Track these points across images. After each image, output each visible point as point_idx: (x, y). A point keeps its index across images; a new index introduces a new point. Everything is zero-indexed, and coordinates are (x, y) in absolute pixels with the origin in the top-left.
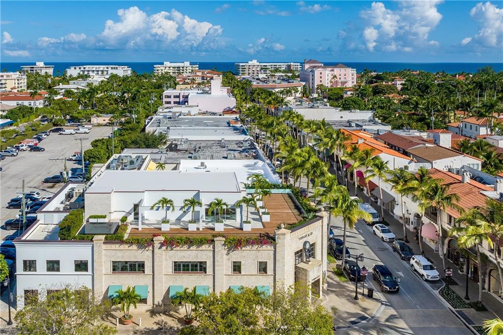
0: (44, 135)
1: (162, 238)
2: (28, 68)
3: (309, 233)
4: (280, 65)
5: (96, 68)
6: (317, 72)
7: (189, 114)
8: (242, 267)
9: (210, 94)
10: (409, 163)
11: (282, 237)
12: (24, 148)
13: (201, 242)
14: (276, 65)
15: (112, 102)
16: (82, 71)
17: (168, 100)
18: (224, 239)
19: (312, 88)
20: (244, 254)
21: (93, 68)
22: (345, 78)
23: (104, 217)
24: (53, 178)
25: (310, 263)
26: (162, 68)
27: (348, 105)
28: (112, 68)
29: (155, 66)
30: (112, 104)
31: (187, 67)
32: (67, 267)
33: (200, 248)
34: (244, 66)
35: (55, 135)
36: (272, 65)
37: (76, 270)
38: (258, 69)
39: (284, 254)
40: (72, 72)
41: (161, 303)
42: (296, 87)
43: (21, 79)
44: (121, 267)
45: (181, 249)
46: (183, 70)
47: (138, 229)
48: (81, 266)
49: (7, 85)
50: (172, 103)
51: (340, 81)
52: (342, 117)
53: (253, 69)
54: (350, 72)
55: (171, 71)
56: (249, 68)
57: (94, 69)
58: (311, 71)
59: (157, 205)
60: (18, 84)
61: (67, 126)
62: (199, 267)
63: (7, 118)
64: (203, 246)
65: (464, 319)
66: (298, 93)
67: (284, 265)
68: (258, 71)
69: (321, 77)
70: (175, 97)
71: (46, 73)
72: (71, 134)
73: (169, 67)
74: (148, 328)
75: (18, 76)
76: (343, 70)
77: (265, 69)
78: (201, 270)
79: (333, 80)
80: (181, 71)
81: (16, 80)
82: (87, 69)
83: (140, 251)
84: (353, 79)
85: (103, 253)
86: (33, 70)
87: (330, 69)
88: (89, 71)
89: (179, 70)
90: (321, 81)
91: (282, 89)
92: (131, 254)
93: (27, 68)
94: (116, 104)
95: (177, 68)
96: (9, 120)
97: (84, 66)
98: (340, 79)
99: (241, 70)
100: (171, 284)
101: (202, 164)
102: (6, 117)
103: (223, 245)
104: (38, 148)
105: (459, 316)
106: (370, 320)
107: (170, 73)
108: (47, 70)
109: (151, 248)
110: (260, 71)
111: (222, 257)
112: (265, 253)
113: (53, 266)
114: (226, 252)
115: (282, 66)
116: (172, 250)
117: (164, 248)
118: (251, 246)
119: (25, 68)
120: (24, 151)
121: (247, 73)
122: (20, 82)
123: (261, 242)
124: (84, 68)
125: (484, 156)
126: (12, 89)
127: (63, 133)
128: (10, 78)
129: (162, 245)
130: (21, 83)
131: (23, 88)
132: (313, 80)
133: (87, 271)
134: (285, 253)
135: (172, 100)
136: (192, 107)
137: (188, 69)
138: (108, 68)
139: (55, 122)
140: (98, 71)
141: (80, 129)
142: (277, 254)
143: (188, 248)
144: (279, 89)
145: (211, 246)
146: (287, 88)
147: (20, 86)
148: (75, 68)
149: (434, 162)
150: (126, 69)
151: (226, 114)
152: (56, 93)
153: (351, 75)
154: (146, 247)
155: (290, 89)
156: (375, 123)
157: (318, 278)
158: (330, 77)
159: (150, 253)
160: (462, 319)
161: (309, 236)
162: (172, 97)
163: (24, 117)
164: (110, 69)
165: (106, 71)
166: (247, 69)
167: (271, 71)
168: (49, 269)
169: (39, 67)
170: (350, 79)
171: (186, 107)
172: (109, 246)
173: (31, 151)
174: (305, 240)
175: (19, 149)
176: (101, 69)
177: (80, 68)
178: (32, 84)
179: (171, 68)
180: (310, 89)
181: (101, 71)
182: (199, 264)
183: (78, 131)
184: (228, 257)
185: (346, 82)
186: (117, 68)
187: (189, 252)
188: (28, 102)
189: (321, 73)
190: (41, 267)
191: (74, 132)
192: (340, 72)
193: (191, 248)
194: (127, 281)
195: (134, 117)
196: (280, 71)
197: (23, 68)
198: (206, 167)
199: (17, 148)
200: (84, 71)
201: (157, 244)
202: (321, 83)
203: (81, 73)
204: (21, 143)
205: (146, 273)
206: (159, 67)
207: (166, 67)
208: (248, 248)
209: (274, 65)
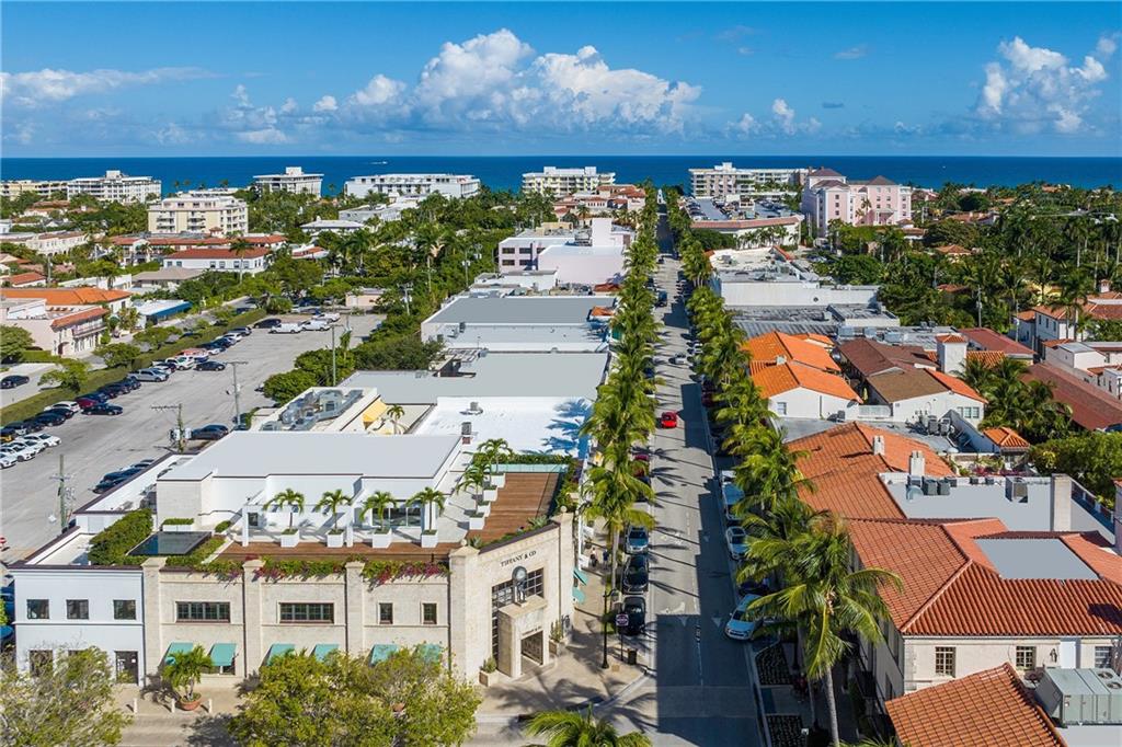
0: (236, 334)
1: (259, 563)
2: (269, 179)
3: (528, 552)
4: (779, 174)
5: (406, 180)
6: (830, 194)
7: (535, 289)
8: (395, 614)
9: (590, 245)
10: (849, 406)
11: (459, 561)
12: (185, 364)
13: (322, 572)
14: (770, 174)
15: (398, 262)
16: (378, 185)
17: (508, 257)
18: (363, 565)
19: (821, 225)
20: (397, 591)
21: (399, 179)
22: (889, 206)
23: (190, 522)
24: (205, 430)
25: (523, 605)
26: (539, 180)
27: (848, 270)
28: (438, 180)
29: (524, 175)
30: (398, 266)
31: (589, 179)
32: (101, 611)
33: (323, 581)
34: (702, 176)
35: (260, 335)
36: (762, 174)
37: (116, 618)
38: (730, 183)
39: (464, 591)
40: (358, 188)
41: (258, 673)
42: (782, 225)
43: (234, 210)
44: (189, 612)
45: (292, 581)
46: (582, 184)
47: (240, 543)
48: (124, 610)
49: (205, 223)
50: (517, 263)
51: (878, 211)
52: (816, 299)
53: (721, 183)
54: (899, 193)
55: (558, 186)
56: (713, 181)
57: (402, 182)
58: (819, 192)
59: (274, 503)
60: (229, 219)
61: (296, 313)
62: (320, 613)
63: (179, 299)
64: (328, 577)
65: (764, 703)
66: (788, 238)
67: (464, 610)
68: (730, 186)
69: (837, 205)
70: (522, 251)
71: (305, 189)
72: (293, 332)
73: (554, 179)
74: (223, 713)
75: (229, 203)
76: (884, 189)
77: (745, 182)
78: (325, 618)
79: (864, 210)
80: (578, 186)
81: (225, 212)
82: (387, 182)
83: (223, 584)
84: (904, 206)
85: (159, 588)
86: (278, 185)
87: (860, 187)
88: (391, 186)
89: (574, 184)
90: (837, 213)
91: (753, 231)
92: (205, 589)
93: (266, 179)
94: (404, 266)
95: (570, 179)
96: (182, 302)
97: (382, 177)
98: (879, 207)
99: (695, 184)
100: (275, 641)
101: (474, 406)
102: (176, 296)
103: (362, 574)
104: (211, 363)
105: (761, 698)
106: (607, 703)
107: (555, 189)
108: (308, 185)
109: (239, 580)
110: (735, 186)
111: (359, 596)
112: (432, 588)
113: (77, 609)
114: (367, 587)
115: (783, 176)
116: (275, 582)
117: (262, 579)
118: (409, 577)
119: (262, 179)
120: (185, 369)
121: (709, 192)
122: (232, 215)
123: (424, 572)
124: (382, 180)
125: (994, 393)
126: (212, 231)
127: (278, 329)
128: (212, 207)
129: (257, 575)
130: (235, 218)
131: (239, 228)
132: (821, 209)
133: (135, 618)
134: (467, 588)
135: (517, 257)
136: (541, 274)
137: (591, 182)
138: (429, 180)
139: (270, 305)
140: (410, 186)
141: (313, 322)
142: (452, 592)
143: (303, 580)
144: (747, 231)
145: (342, 577)
146: (763, 227)
147: (232, 223)
148: (363, 180)
149: (894, 404)
150: (468, 181)
151: (599, 291)
152: (304, 239)
153: (900, 199)
154: (232, 578)
155: (770, 230)
156: (877, 312)
157: (539, 631)
158: (857, 205)
159: (237, 589)
160: (761, 704)
161: (526, 556)
162: (517, 251)
163: (215, 293)
164: (433, 182)
165: (425, 185)
166: (709, 182)
167: (758, 187)
168: (70, 616)
169: (289, 179)
170: (899, 207)
171: (532, 274)
172: (169, 577)
173: (197, 369)
174: (517, 564)
175: (175, 366)
176: (417, 182)
177: (373, 180)
178: (259, 219)
179: (558, 180)
180: (814, 229)
181: (416, 186)
182: (322, 608)
183: (308, 327)
184: (370, 595)
185: (890, 214)
186: (448, 180)
187: (304, 588)
188: (233, 261)
189: (837, 197)
190: (58, 610)
191: (299, 329)
192: (878, 194)
193: (309, 580)
194: (203, 636)
195: (406, 301)
196: (777, 186)
197: (258, 179)
198: (482, 412)
199: (171, 366)
200: (380, 187)
201: (249, 574)
202: (838, 217)
203: (376, 190)
204: (182, 354)
205: (232, 622)
206: (534, 178)
207: (546, 179)
208: (405, 579)
209: (767, 174)
